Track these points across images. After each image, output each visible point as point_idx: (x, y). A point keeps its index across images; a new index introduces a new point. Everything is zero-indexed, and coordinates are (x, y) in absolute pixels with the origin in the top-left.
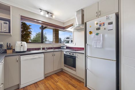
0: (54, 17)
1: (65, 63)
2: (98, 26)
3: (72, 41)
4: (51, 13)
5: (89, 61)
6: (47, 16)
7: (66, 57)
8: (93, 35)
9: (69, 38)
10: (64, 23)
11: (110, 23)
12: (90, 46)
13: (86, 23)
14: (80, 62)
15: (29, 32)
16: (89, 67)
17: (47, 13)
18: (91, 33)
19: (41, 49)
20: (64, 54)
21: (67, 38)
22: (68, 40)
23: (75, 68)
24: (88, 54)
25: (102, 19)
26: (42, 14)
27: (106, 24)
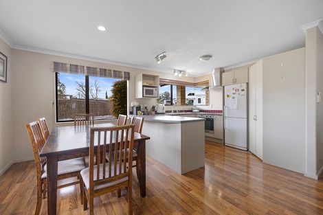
2: (234, 91)
3: (199, 101)
5: (226, 121)
6: (180, 75)
8: (231, 98)
9: (193, 94)
10: (195, 78)
11: (243, 90)
12: (228, 108)
13: (221, 84)
14: (218, 124)
16: (226, 126)
17: (179, 72)
18: (228, 96)
19: (173, 112)
21: (190, 95)
23: (213, 130)
24: (226, 115)
25: (237, 86)
26: (176, 74)
27: (240, 90)
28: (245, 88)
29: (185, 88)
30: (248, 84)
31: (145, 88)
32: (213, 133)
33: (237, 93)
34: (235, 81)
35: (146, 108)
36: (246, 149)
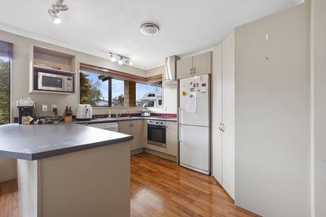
0: (131, 64)
1: (150, 138)
2: (192, 86)
3: (160, 102)
4: (126, 58)
6: (120, 62)
7: (150, 128)
8: (187, 97)
9: (154, 95)
11: (204, 85)
12: (184, 111)
13: (179, 80)
14: (171, 135)
15: (87, 87)
17: (120, 58)
18: (184, 94)
19: (110, 116)
20: (148, 125)
21: (150, 95)
22: (151, 98)
23: (165, 143)
24: (182, 121)
25: (196, 78)
26: (113, 59)
27: (200, 85)
28: (206, 81)
29: (135, 85)
30: (210, 75)
31: (41, 75)
32: (165, 147)
33: (196, 89)
34: (193, 72)
35: (55, 110)
36: (208, 173)
